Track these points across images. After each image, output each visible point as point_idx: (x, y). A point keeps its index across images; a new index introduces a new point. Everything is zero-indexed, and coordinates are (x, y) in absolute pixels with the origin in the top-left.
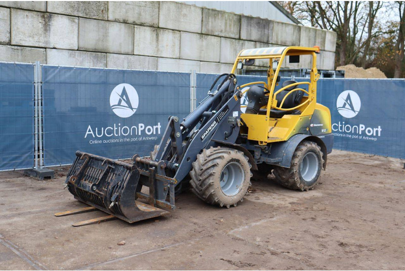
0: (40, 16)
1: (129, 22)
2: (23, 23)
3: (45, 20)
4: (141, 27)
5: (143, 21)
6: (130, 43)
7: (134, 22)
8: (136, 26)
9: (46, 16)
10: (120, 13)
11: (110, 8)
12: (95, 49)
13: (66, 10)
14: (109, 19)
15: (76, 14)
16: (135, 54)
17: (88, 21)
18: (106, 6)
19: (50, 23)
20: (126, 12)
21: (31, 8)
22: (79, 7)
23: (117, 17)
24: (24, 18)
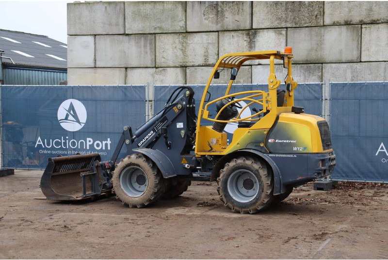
0: (245, 34)
1: (354, 22)
2: (230, 44)
3: (249, 38)
4: (372, 26)
5: (375, 17)
6: (355, 48)
7: (361, 21)
8: (363, 26)
9: (251, 33)
10: (340, 13)
11: (326, 10)
12: (307, 61)
13: (272, 23)
14: (325, 24)
15: (283, 25)
16: (362, 61)
17: (298, 30)
18: (322, 10)
19: (255, 40)
20: (350, 11)
21: (236, 28)
22: (287, 18)
23: (336, 19)
24: (230, 39)
